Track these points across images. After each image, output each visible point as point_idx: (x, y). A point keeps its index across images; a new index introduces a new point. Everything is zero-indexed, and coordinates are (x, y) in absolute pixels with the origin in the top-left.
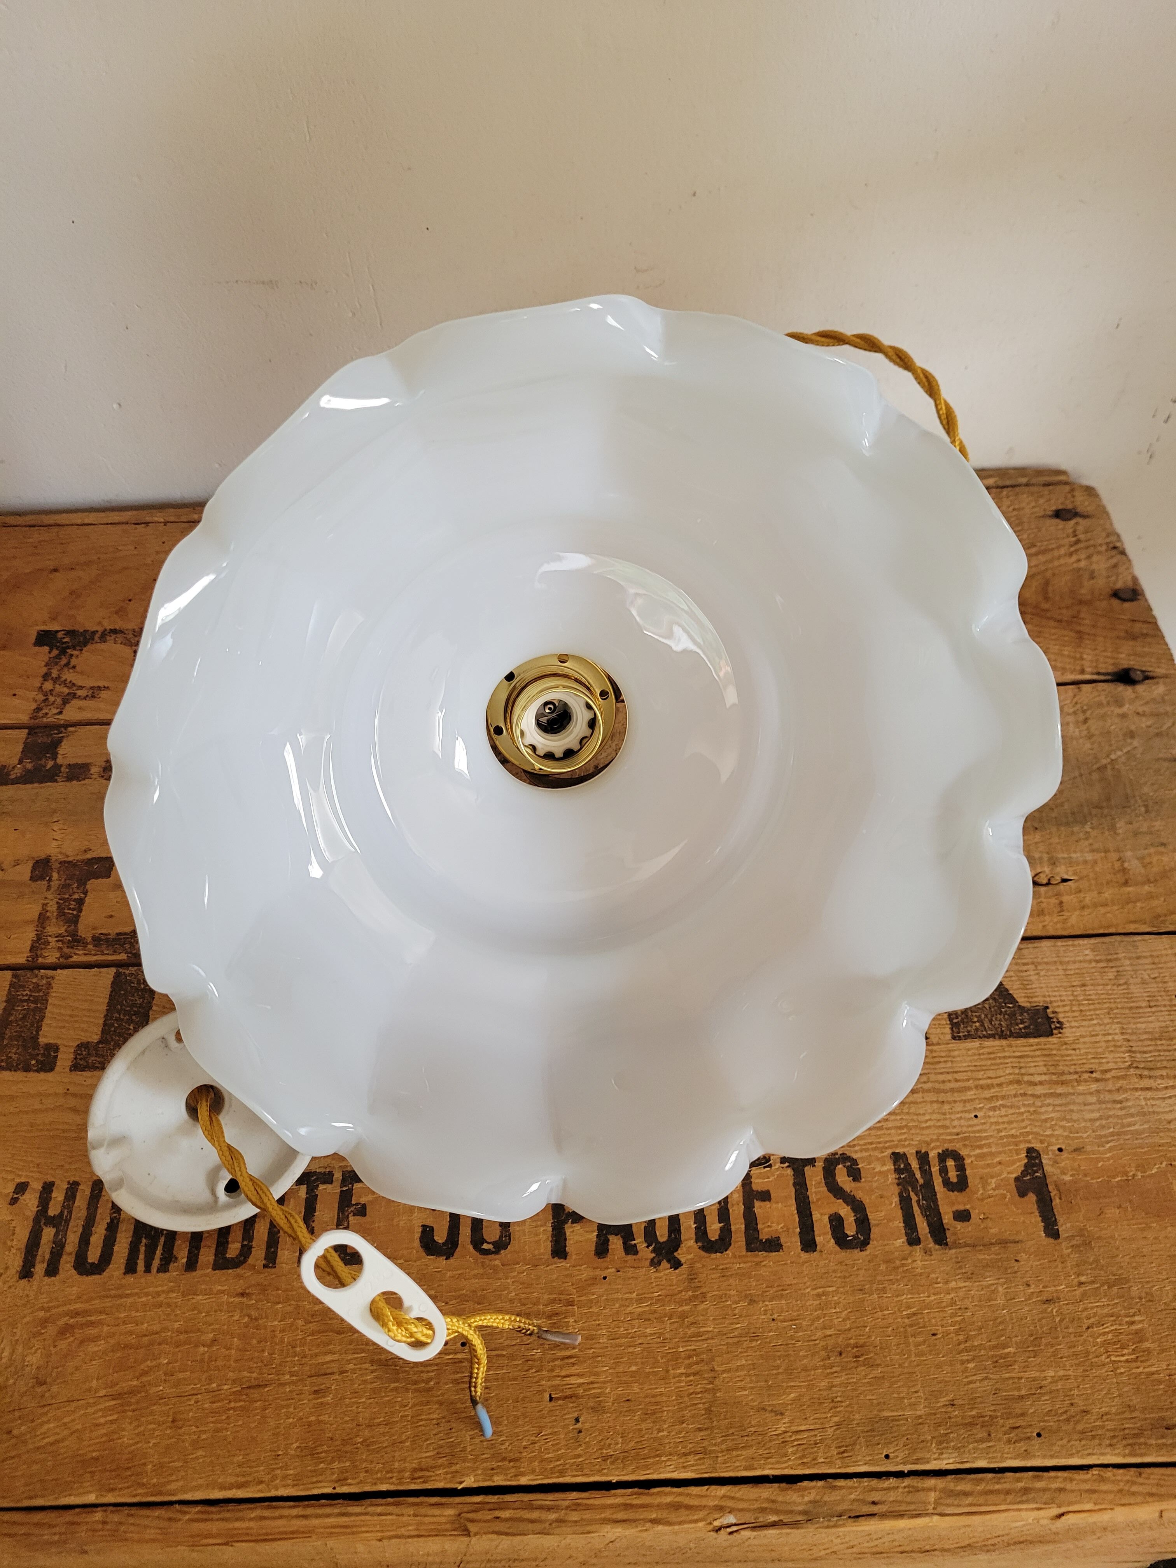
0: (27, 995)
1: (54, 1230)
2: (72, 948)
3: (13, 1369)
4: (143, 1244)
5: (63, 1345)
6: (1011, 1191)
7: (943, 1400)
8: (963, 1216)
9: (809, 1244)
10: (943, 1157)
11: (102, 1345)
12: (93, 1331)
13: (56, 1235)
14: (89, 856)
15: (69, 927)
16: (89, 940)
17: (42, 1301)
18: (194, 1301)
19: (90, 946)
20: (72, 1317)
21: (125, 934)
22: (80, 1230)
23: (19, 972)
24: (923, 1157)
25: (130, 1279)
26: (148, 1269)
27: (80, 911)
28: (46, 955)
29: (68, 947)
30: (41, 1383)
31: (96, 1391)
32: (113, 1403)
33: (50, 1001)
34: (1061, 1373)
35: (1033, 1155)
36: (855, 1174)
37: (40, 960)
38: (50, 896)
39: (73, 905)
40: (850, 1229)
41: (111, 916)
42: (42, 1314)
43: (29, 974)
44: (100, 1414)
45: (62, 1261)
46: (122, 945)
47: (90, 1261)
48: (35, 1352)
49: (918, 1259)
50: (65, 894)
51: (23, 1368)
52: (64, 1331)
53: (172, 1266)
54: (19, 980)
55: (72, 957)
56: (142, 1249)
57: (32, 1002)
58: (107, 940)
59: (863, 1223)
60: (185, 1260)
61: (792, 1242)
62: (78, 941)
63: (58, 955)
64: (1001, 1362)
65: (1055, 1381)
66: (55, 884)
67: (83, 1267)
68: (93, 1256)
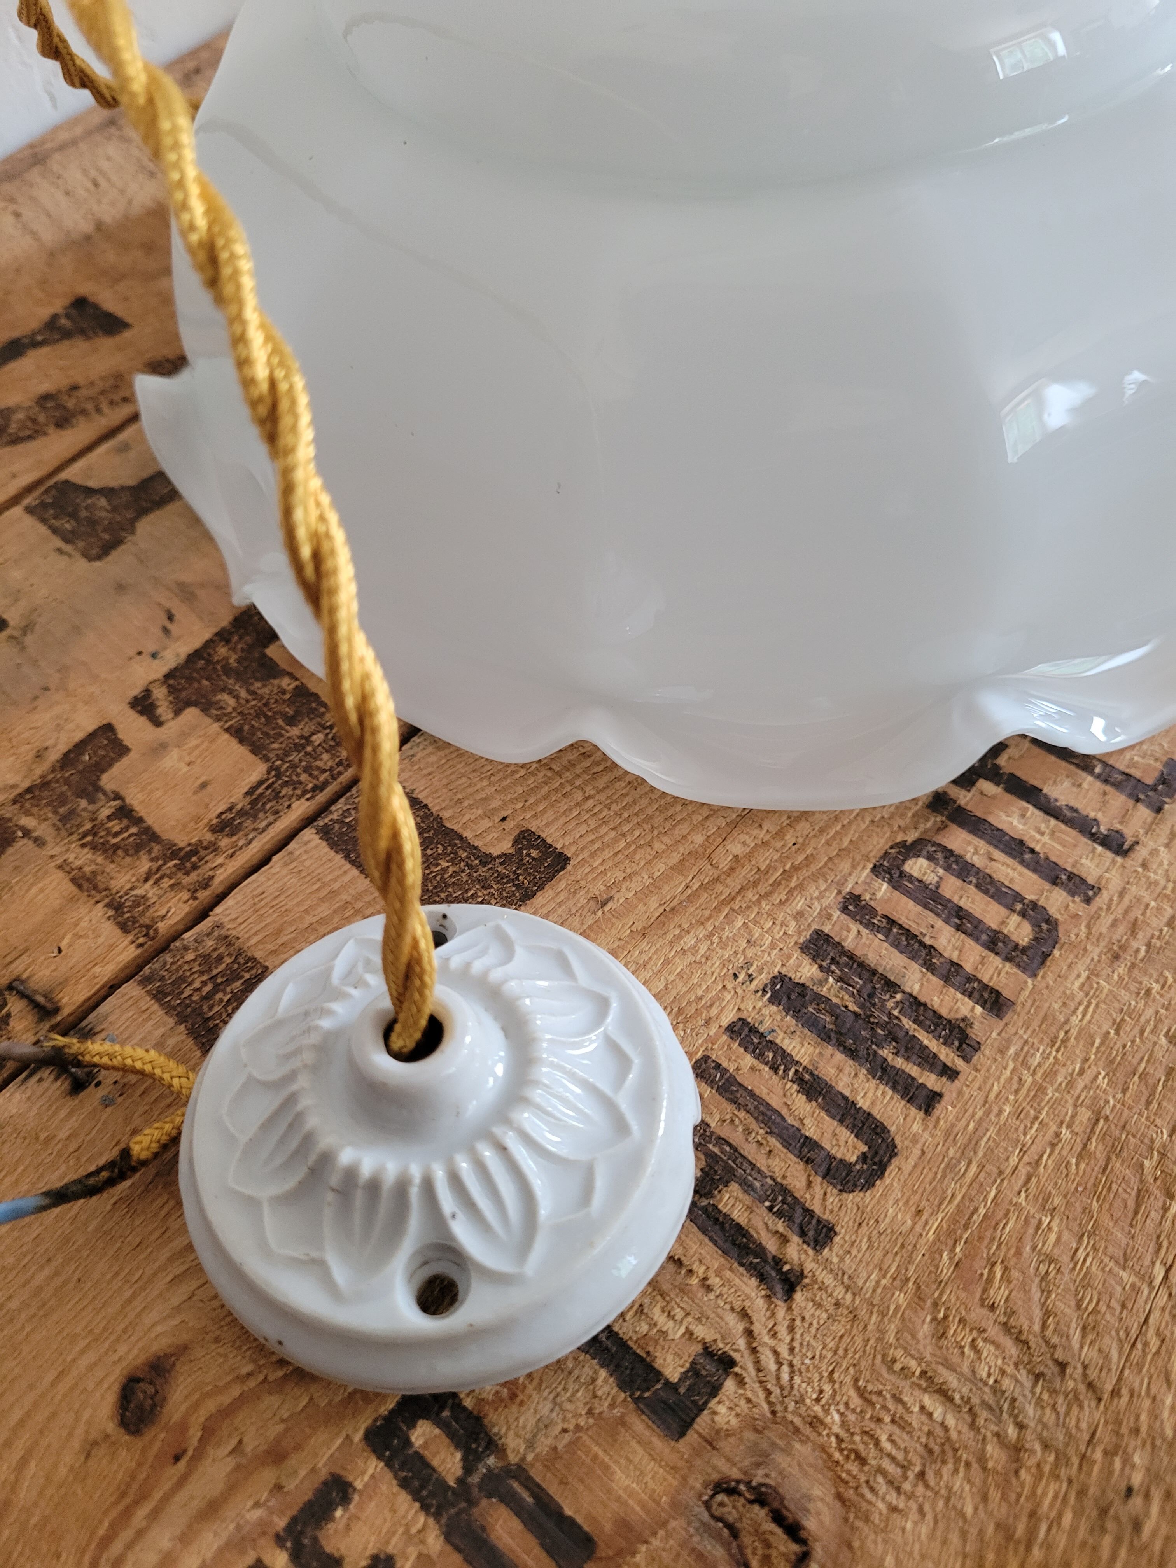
0: (204, 983)
1: (734, 1187)
2: (195, 867)
3: (984, 1414)
4: (890, 1058)
13: (747, 1187)
14: (54, 756)
15: (150, 851)
16: (209, 837)
17: (871, 1284)
18: (1074, 1032)
19: (224, 842)
21: (260, 783)
22: (773, 1141)
23: (147, 970)
25: (946, 1110)
26: (950, 1074)
27: (140, 820)
28: (163, 912)
29: (187, 874)
33: (258, 955)
37: (162, 926)
38: (56, 851)
39: (115, 826)
41: (204, 786)
43: (168, 957)
45: (816, 1207)
46: (277, 796)
47: (853, 1159)
48: (978, 1352)
50: (80, 826)
51: (997, 1390)
53: (975, 1034)
54: (162, 979)
55: (212, 878)
56: (899, 1062)
57: (228, 982)
58: (242, 813)
60: (979, 1009)
62: (194, 852)
63: (185, 895)
66: (43, 830)
67: (855, 1177)
68: (847, 1147)
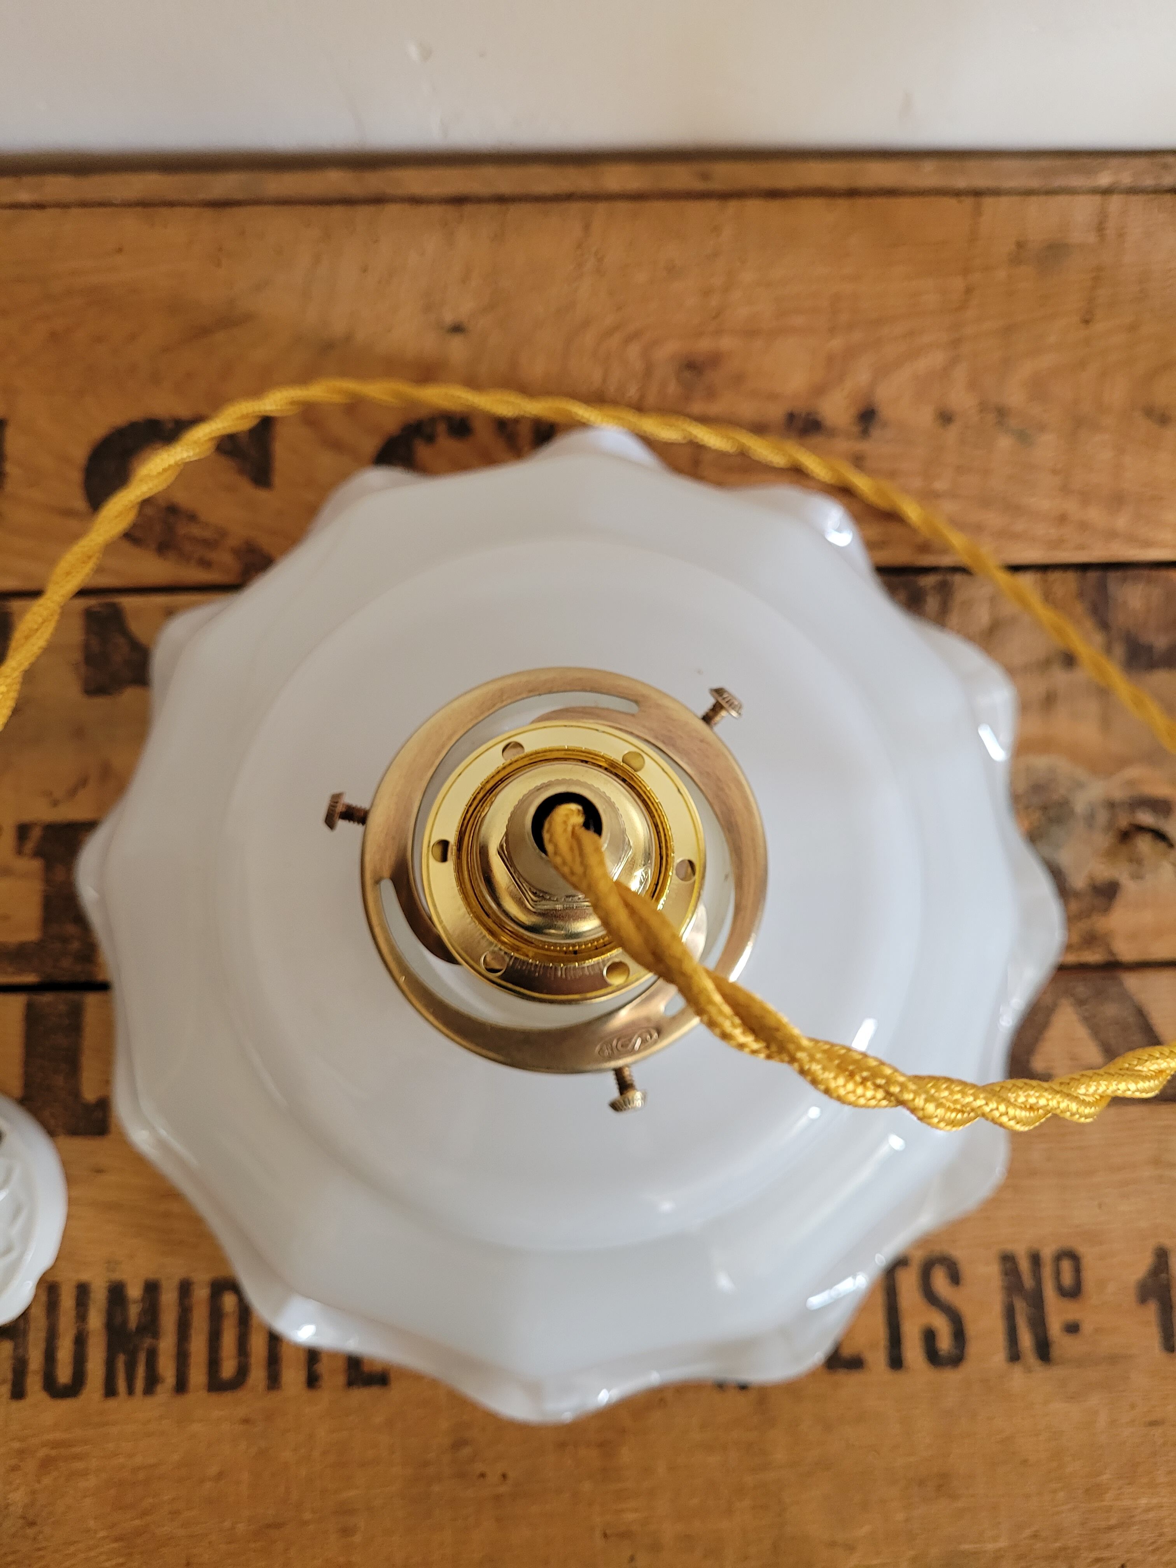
1: (12, 1344)
4: (119, 1361)
5: (47, 1481)
6: (1130, 1298)
7: (1028, 1532)
8: (1073, 1328)
9: (896, 1362)
10: (1059, 1257)
11: (91, 1482)
12: (79, 1465)
13: (16, 1348)
17: (13, 1429)
20: (52, 1448)
22: (44, 1344)
24: (1036, 1259)
25: (112, 1403)
26: (131, 1391)
30: (32, 1524)
31: (96, 1532)
32: (115, 1545)
34: (1155, 1501)
35: (1162, 1255)
36: (955, 1278)
40: (945, 1343)
42: (16, 1445)
44: (103, 1557)
45: (28, 1381)
47: (60, 1381)
48: (18, 1489)
49: (1017, 1378)
51: (7, 1507)
52: (46, 1464)
53: (159, 1388)
56: (122, 1367)
59: (959, 1334)
61: (877, 1358)
64: (1094, 1491)
65: (1148, 1510)
67: (53, 1389)
68: (64, 1375)
